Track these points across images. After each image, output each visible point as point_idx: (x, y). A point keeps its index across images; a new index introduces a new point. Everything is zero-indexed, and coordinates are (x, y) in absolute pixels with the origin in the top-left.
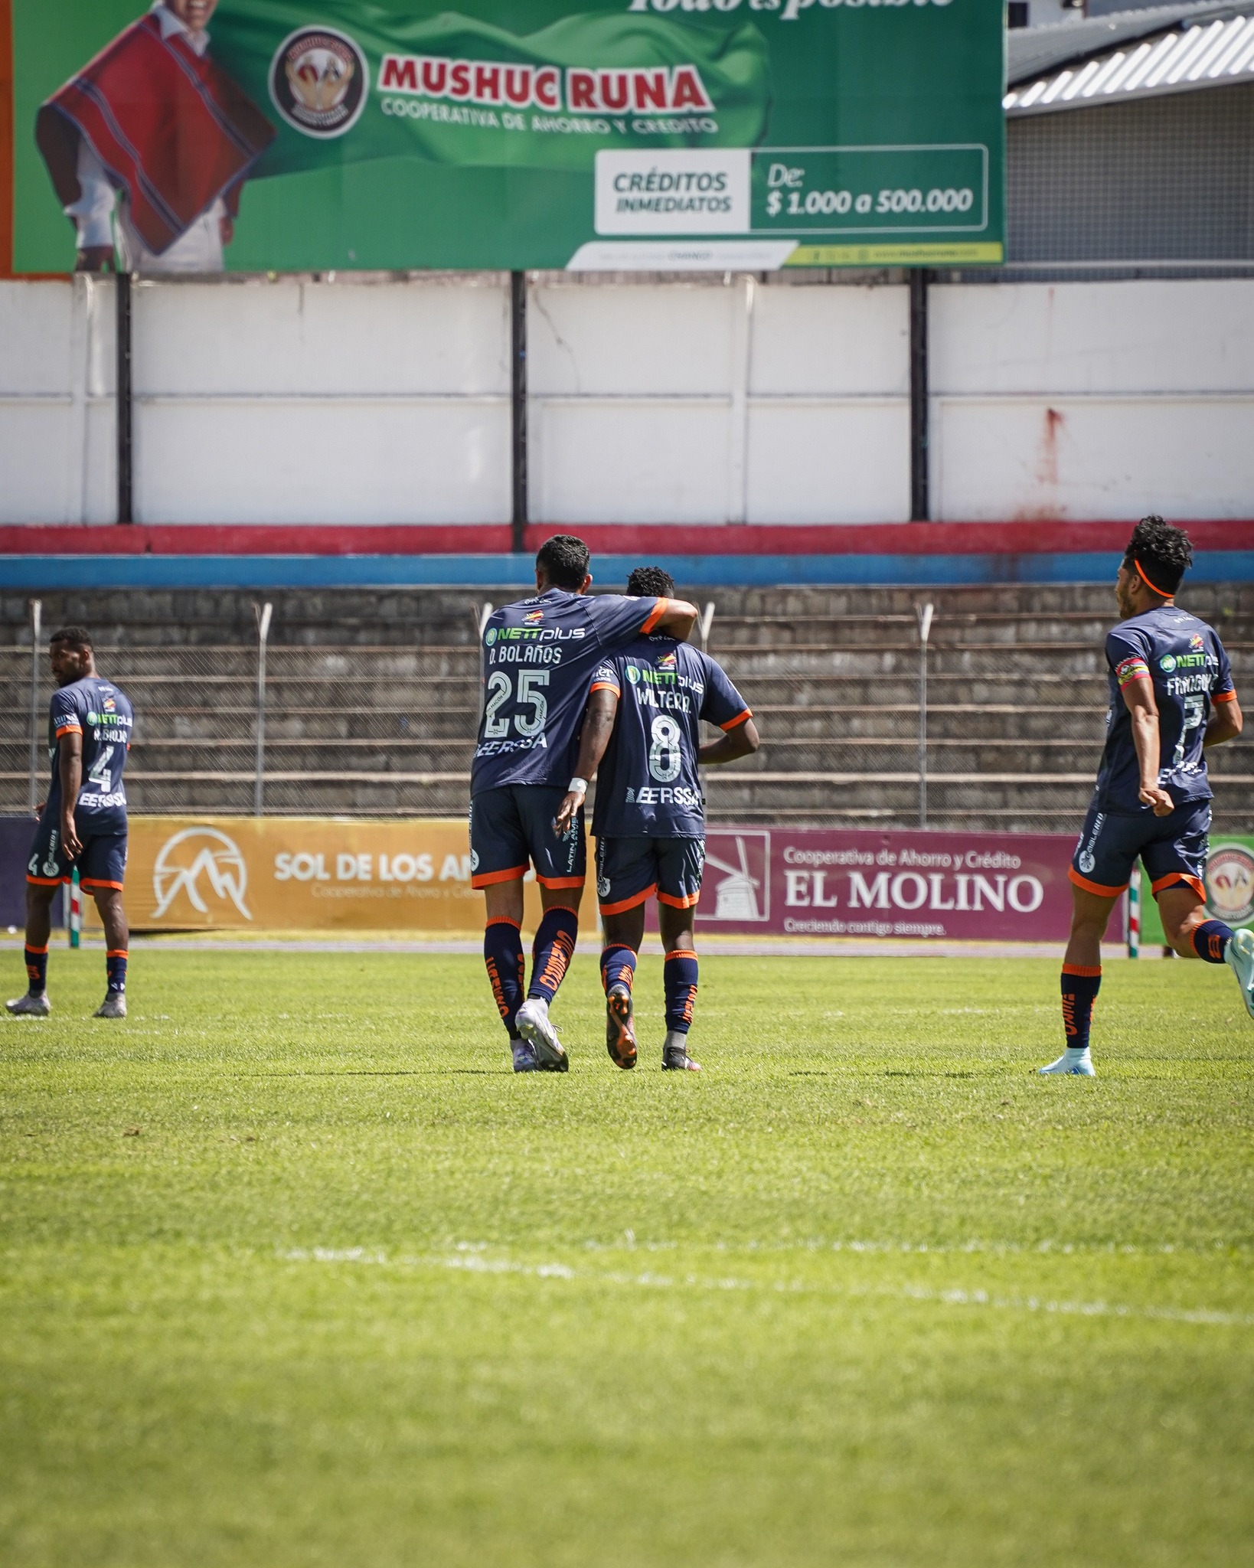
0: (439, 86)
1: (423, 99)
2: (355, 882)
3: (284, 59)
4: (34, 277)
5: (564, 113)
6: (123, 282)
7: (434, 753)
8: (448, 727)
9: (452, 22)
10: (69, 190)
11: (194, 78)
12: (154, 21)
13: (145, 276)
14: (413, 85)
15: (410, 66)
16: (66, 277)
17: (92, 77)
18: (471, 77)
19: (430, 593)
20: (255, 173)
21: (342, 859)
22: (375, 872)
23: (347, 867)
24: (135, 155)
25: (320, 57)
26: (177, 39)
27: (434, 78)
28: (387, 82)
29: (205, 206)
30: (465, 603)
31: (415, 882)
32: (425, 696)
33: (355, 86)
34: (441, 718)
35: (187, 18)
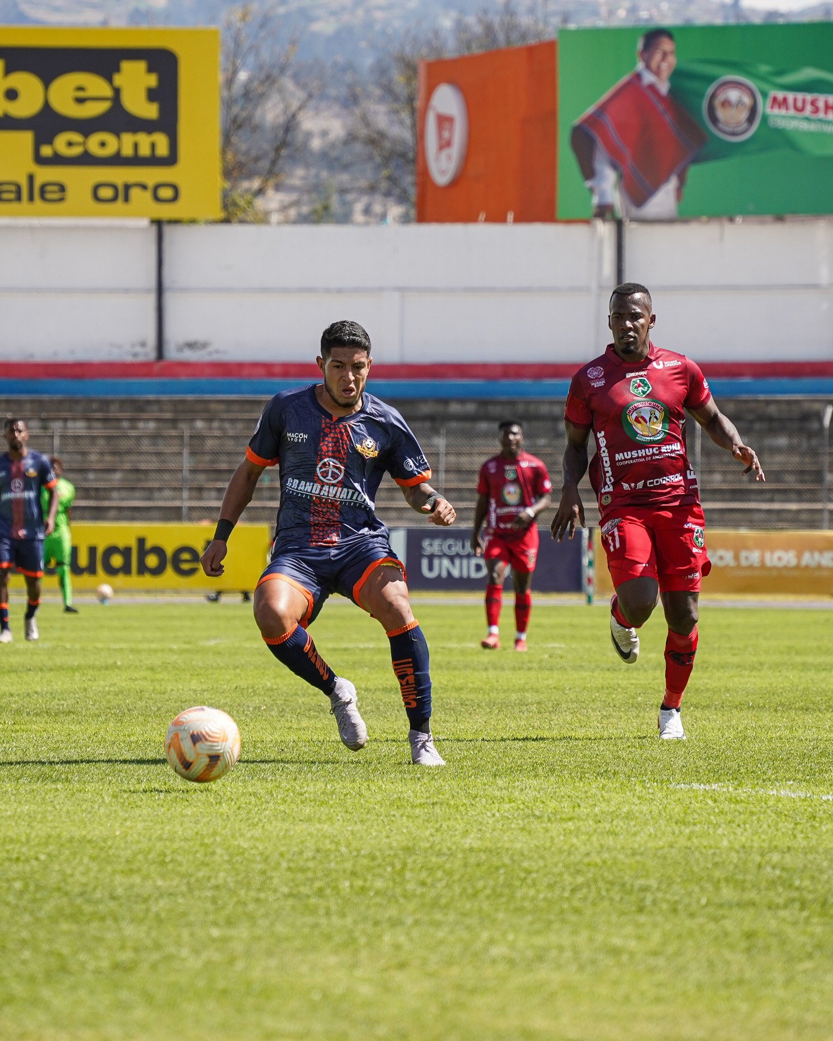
0: (802, 110)
1: (793, 118)
2: (751, 567)
3: (713, 96)
4: (569, 222)
6: (619, 224)
7: (799, 492)
8: (807, 477)
9: (809, 73)
10: (589, 172)
12: (638, 76)
13: (633, 220)
14: (788, 109)
15: (785, 100)
16: (587, 222)
17: (603, 108)
18: (821, 104)
20: (696, 160)
21: (743, 554)
22: (762, 561)
23: (747, 558)
25: (733, 95)
26: (652, 87)
27: (800, 104)
28: (773, 108)
29: (665, 179)
30: (816, 406)
31: (786, 568)
32: (796, 459)
33: (753, 111)
34: (802, 472)
35: (657, 73)
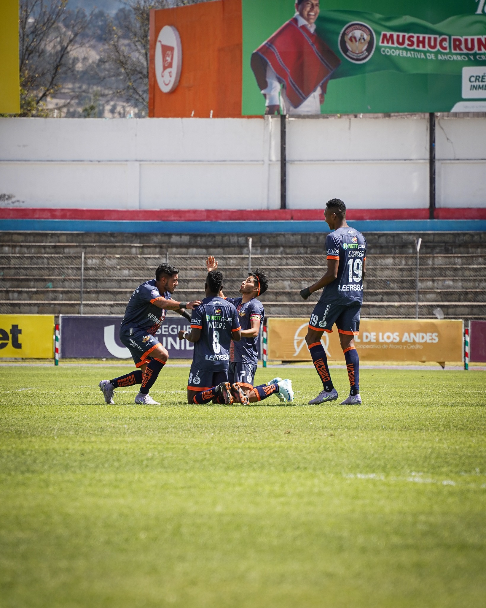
0: (403, 43)
1: (397, 48)
2: (370, 343)
3: (344, 34)
4: (250, 117)
5: (450, 53)
6: (283, 118)
7: (399, 294)
8: (405, 285)
9: (408, 19)
10: (263, 84)
11: (310, 42)
12: (295, 20)
13: (291, 116)
14: (393, 43)
15: (391, 36)
16: (262, 117)
17: (272, 42)
18: (415, 40)
19: (398, 234)
20: (333, 77)
21: (365, 334)
22: (377, 339)
23: (367, 337)
24: (288, 71)
25: (358, 33)
26: (304, 27)
27: (401, 40)
28: (383, 42)
29: (314, 89)
30: (411, 238)
31: (392, 343)
32: (396, 273)
33: (371, 44)
34: (402, 281)
35: (308, 20)
